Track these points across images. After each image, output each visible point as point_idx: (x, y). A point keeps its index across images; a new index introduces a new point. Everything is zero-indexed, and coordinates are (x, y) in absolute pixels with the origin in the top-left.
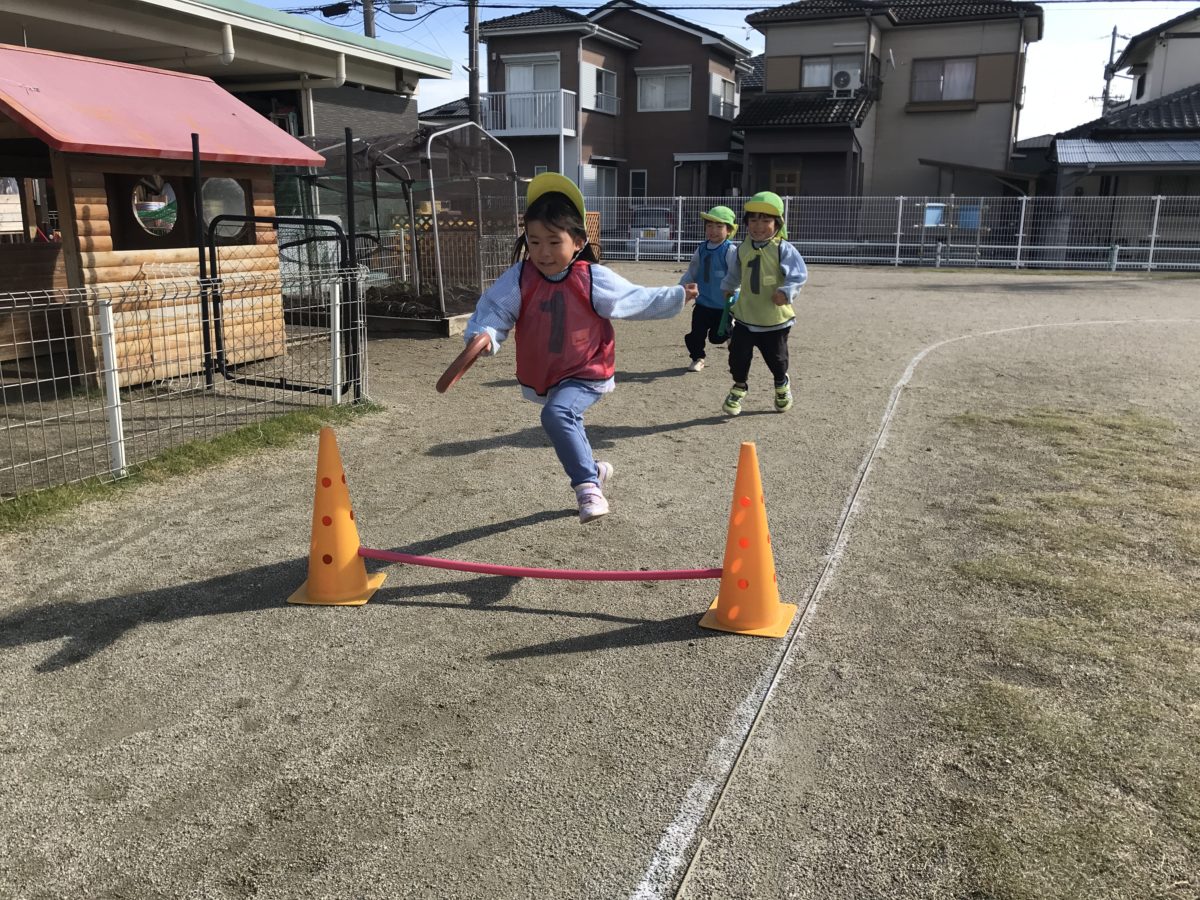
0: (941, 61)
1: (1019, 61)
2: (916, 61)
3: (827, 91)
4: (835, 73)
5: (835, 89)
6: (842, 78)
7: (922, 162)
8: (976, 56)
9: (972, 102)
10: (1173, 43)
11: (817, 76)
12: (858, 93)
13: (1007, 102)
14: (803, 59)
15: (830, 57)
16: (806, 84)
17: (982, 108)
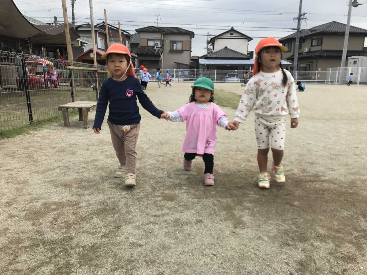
0: (175, 42)
1: (190, 42)
2: (171, 41)
3: (154, 47)
4: (155, 43)
5: (155, 46)
6: (157, 44)
7: (175, 63)
8: (182, 41)
9: (182, 50)
10: (219, 40)
11: (151, 44)
12: (160, 47)
13: (189, 51)
14: (148, 40)
15: (153, 40)
16: (149, 45)
17: (184, 52)
